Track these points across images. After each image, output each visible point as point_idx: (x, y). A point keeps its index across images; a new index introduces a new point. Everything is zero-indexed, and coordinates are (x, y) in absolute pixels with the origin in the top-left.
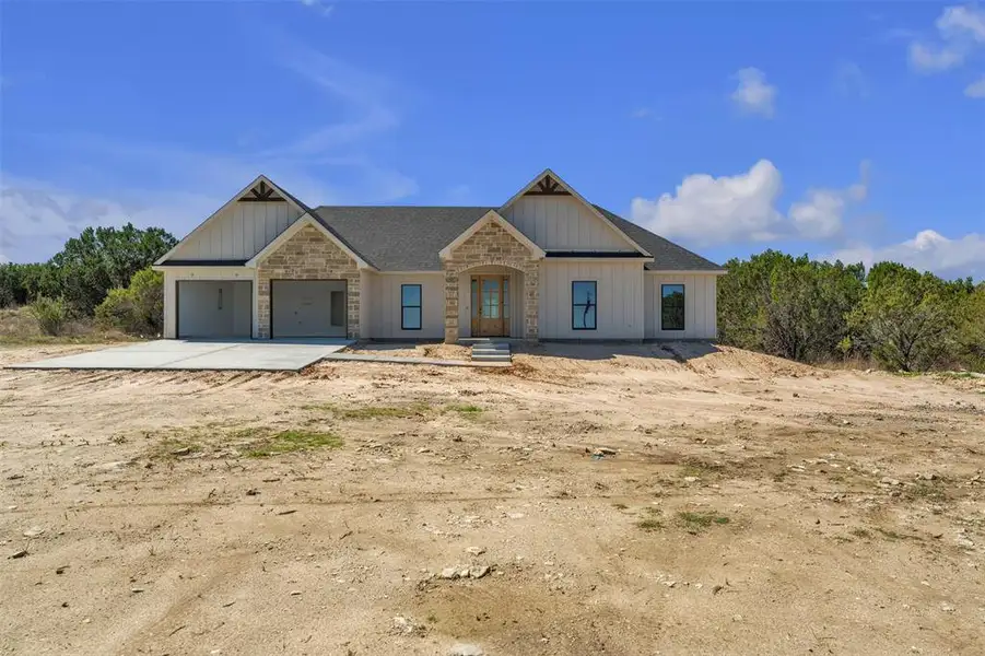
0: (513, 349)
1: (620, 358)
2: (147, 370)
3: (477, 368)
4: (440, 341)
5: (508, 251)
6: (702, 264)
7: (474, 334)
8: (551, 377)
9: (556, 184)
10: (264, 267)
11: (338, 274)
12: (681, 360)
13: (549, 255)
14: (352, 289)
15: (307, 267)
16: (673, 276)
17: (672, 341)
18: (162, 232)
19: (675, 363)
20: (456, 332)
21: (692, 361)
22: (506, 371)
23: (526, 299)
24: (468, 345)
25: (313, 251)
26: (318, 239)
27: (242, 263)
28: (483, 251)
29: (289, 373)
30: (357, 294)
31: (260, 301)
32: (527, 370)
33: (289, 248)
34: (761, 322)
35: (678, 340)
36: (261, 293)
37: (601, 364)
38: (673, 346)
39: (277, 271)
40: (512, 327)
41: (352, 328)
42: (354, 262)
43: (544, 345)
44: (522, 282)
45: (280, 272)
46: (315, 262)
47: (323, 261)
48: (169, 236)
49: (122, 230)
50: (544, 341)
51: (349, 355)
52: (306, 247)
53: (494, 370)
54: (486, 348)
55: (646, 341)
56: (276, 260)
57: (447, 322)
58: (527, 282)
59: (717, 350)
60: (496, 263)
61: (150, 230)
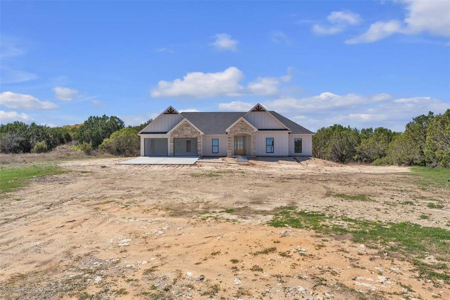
0: (249, 159)
1: (280, 161)
2: (154, 165)
3: (239, 164)
4: (226, 156)
5: (246, 129)
6: (308, 132)
7: (235, 154)
8: (260, 166)
9: (261, 108)
10: (172, 134)
11: (194, 136)
12: (298, 162)
13: (259, 130)
14: (199, 141)
15: (185, 134)
16: (298, 136)
17: (297, 156)
18: (116, 117)
19: (297, 163)
20: (231, 154)
21: (302, 162)
22: (248, 165)
23: (252, 144)
24: (235, 158)
25: (187, 129)
26: (188, 125)
27: (165, 133)
28: (239, 129)
29: (191, 165)
30: (200, 142)
31: (170, 145)
32: (253, 165)
33: (179, 128)
34: (330, 149)
35: (299, 156)
36: (171, 142)
37: (275, 163)
38: (297, 158)
39: (176, 135)
40: (247, 152)
41: (199, 153)
42: (199, 133)
43: (257, 157)
44: (250, 138)
45: (176, 136)
46: (187, 133)
47: (190, 132)
48: (118, 119)
49: (102, 117)
50: (257, 156)
51: (201, 161)
52: (184, 128)
53: (244, 165)
54: (241, 159)
55: (289, 156)
56: (175, 132)
57: (228, 151)
58: (252, 138)
59: (310, 159)
60: (243, 133)
61: (112, 117)
